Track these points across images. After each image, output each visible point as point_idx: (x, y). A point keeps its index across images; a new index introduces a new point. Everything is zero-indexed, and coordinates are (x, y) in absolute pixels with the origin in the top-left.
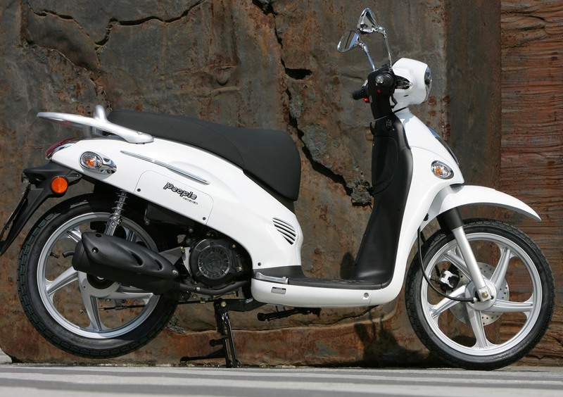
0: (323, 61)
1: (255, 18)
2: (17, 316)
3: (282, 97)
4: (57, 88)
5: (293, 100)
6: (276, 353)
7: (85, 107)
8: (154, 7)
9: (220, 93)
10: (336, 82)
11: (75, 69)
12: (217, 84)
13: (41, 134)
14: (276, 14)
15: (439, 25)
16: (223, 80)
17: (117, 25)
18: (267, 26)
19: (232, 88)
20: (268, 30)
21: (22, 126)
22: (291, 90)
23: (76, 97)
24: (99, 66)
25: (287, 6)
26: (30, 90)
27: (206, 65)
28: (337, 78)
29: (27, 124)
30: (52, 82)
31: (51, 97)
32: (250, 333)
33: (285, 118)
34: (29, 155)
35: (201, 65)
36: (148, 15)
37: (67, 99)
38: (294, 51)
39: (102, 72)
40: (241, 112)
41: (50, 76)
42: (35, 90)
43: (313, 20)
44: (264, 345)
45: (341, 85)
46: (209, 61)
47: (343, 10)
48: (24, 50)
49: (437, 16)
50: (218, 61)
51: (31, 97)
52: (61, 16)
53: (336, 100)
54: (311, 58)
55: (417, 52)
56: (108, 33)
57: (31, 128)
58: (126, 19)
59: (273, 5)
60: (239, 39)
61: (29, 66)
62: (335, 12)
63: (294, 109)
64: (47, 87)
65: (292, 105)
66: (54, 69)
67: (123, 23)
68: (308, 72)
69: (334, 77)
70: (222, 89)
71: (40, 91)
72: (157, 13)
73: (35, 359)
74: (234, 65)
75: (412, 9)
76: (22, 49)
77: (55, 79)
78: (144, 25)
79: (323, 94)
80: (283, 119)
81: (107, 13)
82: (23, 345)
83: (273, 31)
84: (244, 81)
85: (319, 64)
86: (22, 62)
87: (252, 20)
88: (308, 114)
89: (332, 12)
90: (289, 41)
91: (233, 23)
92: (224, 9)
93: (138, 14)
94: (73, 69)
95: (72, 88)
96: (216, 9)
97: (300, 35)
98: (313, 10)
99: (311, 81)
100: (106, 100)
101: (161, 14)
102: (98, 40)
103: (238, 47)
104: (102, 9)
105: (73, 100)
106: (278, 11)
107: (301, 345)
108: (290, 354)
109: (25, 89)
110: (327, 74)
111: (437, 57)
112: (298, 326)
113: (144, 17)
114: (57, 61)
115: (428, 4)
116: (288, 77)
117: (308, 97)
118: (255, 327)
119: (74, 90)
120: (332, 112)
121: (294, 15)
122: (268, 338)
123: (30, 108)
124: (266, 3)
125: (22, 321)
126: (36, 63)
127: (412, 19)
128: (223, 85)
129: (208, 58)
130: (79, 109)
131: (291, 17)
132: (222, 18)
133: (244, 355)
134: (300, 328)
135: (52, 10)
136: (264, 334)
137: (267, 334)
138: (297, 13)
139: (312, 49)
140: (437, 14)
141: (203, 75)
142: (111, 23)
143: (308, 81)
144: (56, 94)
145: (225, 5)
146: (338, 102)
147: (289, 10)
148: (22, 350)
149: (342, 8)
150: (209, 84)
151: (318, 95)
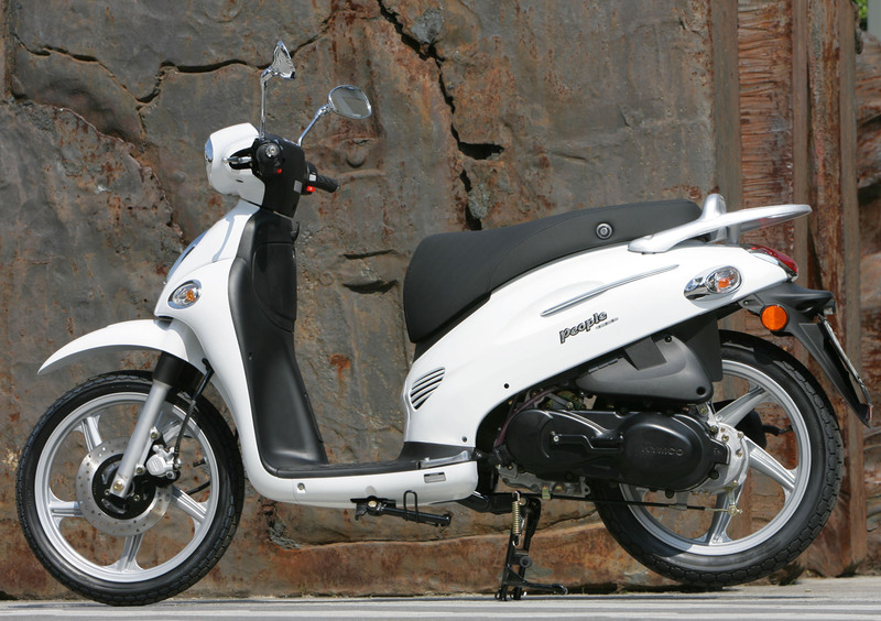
0: (522, 133)
1: (406, 66)
2: (7, 527)
3: (454, 187)
4: (71, 170)
5: (474, 191)
6: (450, 575)
7: (123, 199)
8: (237, 45)
9: (352, 179)
10: (544, 164)
11: (103, 140)
12: (347, 165)
13: (46, 242)
14: (443, 60)
15: (704, 80)
16: (357, 160)
17: (173, 72)
18: (427, 77)
19: (372, 172)
20: (429, 84)
21: (11, 228)
22: (471, 176)
23: (106, 183)
24: (142, 136)
25: (461, 48)
26: (24, 171)
27: (326, 136)
28: (545, 159)
29: (21, 226)
30: (63, 159)
31: (62, 182)
32: (409, 547)
33: (459, 218)
34: (24, 274)
35: (319, 135)
36: (226, 58)
37: (91, 186)
38: (474, 117)
39: (148, 145)
40: (387, 209)
41: (58, 151)
42: (33, 172)
43: (503, 69)
44: (431, 564)
45: (551, 169)
46: (330, 130)
47: (553, 54)
48: (11, 109)
49: (700, 66)
50: (344, 129)
51: (27, 182)
52: (76, 57)
53: (544, 191)
54: (501, 127)
55: (670, 120)
56: (157, 85)
57: (27, 231)
58: (190, 63)
59: (436, 46)
60: (382, 97)
61: (21, 135)
62: (540, 58)
63: (477, 205)
64: (55, 168)
65: (473, 198)
66: (66, 139)
67: (183, 69)
68: (498, 149)
69: (540, 156)
70: (356, 173)
71: (42, 173)
72: (242, 55)
73: (40, 594)
74: (374, 136)
75: (662, 56)
76: (6, 107)
77: (68, 154)
78: (220, 72)
79: (522, 182)
80: (456, 221)
81: (155, 54)
82: (17, 572)
83: (436, 85)
84: (392, 161)
85: (514, 136)
86: (9, 127)
87: (403, 68)
88: (499, 212)
89: (535, 57)
90: (465, 101)
91: (371, 73)
92: (354, 51)
93: (210, 55)
94: (99, 140)
95: (99, 169)
96: (341, 51)
97: (482, 92)
98: (503, 54)
99: (502, 163)
100: (159, 188)
101: (250, 56)
102: (142, 96)
103: (380, 109)
104: (147, 47)
105: (101, 188)
106: (446, 56)
107: (492, 562)
108: (474, 576)
109: (16, 171)
110: (530, 152)
111: (702, 128)
112: (486, 533)
113: (221, 61)
114: (70, 127)
115: (686, 47)
116: (462, 155)
117: (498, 186)
118: (415, 536)
119: (101, 172)
120: (538, 208)
121: (473, 62)
122: (437, 553)
123: (24, 199)
124: (426, 43)
125: (16, 535)
126: (35, 130)
127: (662, 71)
128: (356, 166)
129: (330, 125)
130: (111, 202)
131: (467, 65)
132: (351, 64)
133: (398, 579)
134: (489, 536)
135: (59, 46)
136: (431, 547)
137: (436, 546)
138: (477, 58)
139: (504, 113)
140: (699, 64)
141: (323, 151)
142: (163, 69)
143: (496, 161)
144: (70, 179)
145: (356, 44)
146: (547, 195)
147: (464, 53)
148: (16, 581)
149: (551, 52)
150: (332, 166)
151: (515, 184)
